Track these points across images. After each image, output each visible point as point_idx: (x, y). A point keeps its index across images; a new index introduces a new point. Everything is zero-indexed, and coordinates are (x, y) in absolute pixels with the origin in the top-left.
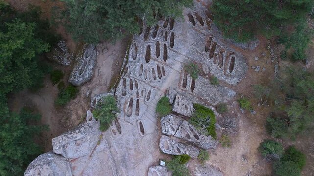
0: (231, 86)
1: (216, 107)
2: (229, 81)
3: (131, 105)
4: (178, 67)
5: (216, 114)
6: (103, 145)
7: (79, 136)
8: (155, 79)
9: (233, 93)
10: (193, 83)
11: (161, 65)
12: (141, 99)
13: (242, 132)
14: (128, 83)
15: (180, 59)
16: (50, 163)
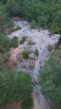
0: (19, 68)
1: (23, 61)
2: (20, 69)
3: (45, 52)
4: (36, 66)
5: (23, 59)
6: (48, 43)
7: (54, 43)
8: (41, 60)
9: (18, 66)
10: (30, 64)
11: (41, 64)
12: (43, 54)
13: (15, 58)
14: (48, 56)
15: (36, 69)
16: (57, 37)
